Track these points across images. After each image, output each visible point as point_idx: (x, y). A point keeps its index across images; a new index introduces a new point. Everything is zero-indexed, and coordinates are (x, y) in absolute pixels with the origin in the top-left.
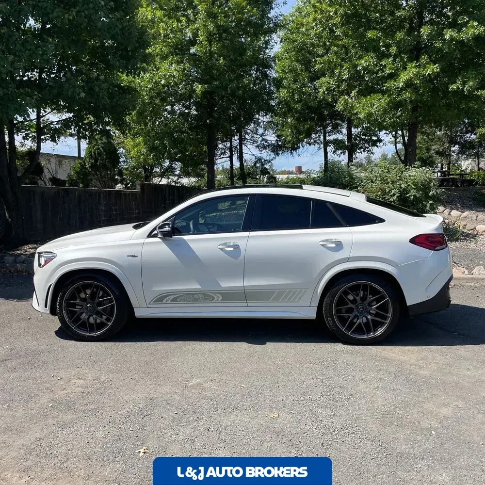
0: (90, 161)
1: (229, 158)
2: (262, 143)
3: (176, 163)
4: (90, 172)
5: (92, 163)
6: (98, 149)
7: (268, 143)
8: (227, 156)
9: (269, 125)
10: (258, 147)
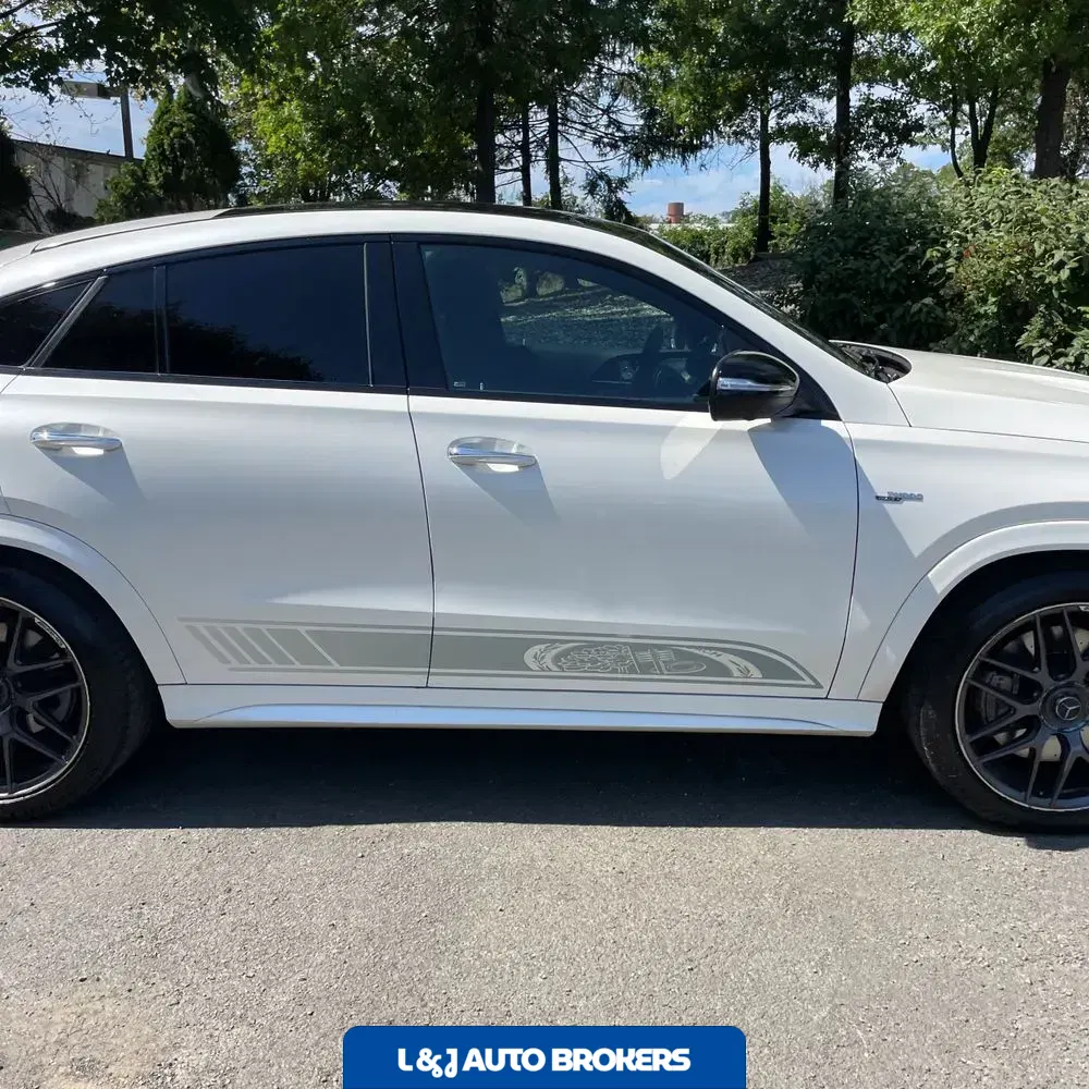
0: (161, 170)
1: (520, 173)
2: (610, 131)
3: (387, 182)
4: (160, 200)
5: (166, 176)
6: (181, 136)
7: (625, 132)
8: (516, 166)
9: (628, 85)
10: (597, 142)
